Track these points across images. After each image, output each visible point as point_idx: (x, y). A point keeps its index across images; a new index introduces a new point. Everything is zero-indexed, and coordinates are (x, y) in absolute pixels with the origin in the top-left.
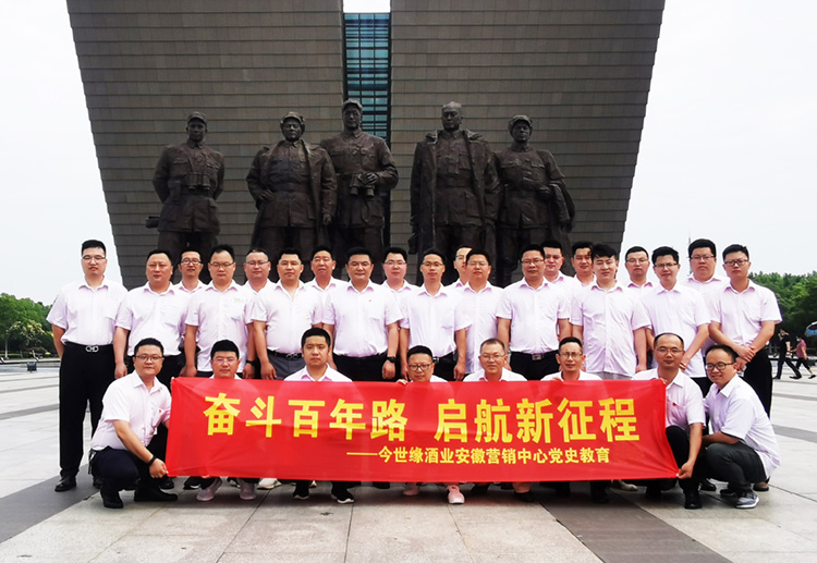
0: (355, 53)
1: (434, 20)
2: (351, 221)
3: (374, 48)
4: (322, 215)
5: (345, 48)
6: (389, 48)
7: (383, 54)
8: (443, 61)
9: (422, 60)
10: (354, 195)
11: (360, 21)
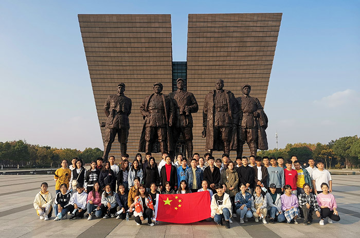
0: (176, 74)
1: (200, 63)
2: (180, 125)
3: (182, 73)
4: (169, 122)
5: (173, 73)
6: (186, 73)
7: (185, 74)
8: (203, 76)
9: (196, 76)
10: (181, 115)
11: (178, 64)
